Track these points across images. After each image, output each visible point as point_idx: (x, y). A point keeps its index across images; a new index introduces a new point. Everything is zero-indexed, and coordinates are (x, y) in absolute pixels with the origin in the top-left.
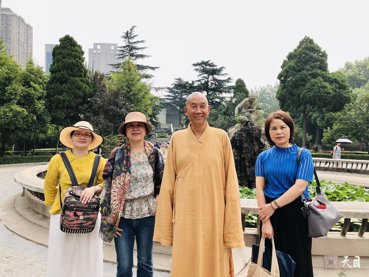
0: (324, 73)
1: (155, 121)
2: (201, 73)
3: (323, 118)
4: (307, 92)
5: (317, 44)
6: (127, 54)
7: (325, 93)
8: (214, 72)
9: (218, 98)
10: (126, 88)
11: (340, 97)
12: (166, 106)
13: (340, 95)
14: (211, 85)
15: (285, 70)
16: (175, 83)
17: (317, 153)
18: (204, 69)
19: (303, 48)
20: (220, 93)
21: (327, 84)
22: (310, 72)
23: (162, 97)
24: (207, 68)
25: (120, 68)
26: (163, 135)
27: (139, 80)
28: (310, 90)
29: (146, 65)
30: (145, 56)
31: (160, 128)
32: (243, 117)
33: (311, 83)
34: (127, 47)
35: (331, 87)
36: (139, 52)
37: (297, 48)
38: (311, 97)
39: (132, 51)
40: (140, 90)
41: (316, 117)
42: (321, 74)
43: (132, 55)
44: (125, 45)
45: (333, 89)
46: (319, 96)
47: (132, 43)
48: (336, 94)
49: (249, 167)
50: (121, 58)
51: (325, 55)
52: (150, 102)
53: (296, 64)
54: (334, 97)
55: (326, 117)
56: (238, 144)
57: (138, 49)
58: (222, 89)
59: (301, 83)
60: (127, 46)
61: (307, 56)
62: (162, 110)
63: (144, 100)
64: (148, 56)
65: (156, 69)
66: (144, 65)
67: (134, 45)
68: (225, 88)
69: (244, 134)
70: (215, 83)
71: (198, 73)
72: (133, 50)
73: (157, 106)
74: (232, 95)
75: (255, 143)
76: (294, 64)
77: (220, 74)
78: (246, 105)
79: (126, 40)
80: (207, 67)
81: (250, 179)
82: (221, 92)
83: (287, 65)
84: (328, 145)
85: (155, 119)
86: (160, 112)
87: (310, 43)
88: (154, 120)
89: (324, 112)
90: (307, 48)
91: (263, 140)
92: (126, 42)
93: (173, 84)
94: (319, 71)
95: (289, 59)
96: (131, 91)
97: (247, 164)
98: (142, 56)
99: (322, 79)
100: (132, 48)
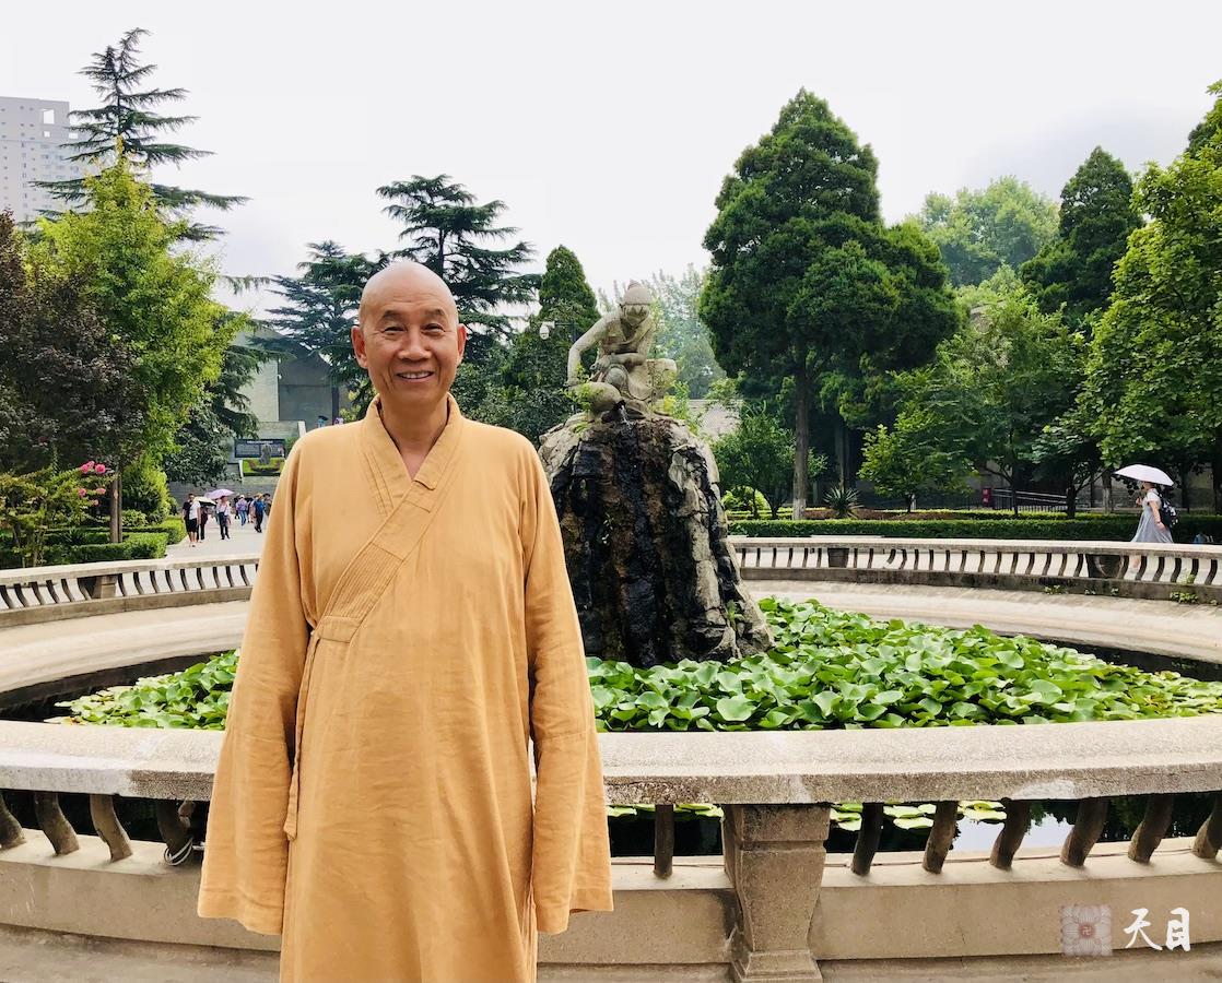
0: (868, 225)
1: (235, 409)
2: (413, 225)
3: (859, 395)
4: (812, 297)
5: (840, 120)
6: (113, 142)
7: (874, 300)
8: (466, 220)
9: (482, 320)
10: (108, 275)
11: (922, 314)
12: (274, 349)
13: (924, 309)
14: (453, 272)
15: (732, 215)
16: (310, 260)
17: (847, 521)
18: (424, 210)
19: (792, 134)
20: (488, 303)
21: (879, 267)
22: (822, 223)
23: (261, 315)
24: (436, 205)
25: (83, 200)
26: (267, 466)
27: (162, 244)
28: (822, 288)
29: (192, 188)
30: (187, 152)
31: (255, 437)
32: (598, 385)
33: (824, 261)
34: (111, 116)
35: (893, 277)
36: (161, 136)
37: (771, 134)
38: (824, 313)
39: (134, 132)
40: (167, 284)
41: (837, 390)
42: (858, 232)
43: (133, 146)
44: (103, 106)
45: (899, 286)
46: (852, 311)
47: (134, 96)
48: (911, 304)
49: (629, 580)
50: (88, 159)
51: (872, 160)
52: (210, 332)
53: (770, 190)
54: (902, 315)
55: (868, 390)
56: (585, 495)
57: (155, 123)
58: (495, 287)
59: (788, 261)
60: (110, 109)
61: (809, 164)
62: (260, 364)
63: (185, 323)
64: (197, 152)
65: (234, 206)
66: (183, 188)
67: (138, 107)
68: (507, 283)
69: (607, 454)
70: (469, 261)
71: (401, 224)
72: (135, 127)
73: (241, 350)
74: (535, 308)
75: (648, 487)
76: (763, 192)
77: (485, 228)
78: (611, 340)
79: (105, 84)
80: (435, 199)
81: (634, 628)
82: (491, 298)
83: (737, 195)
84: (880, 490)
85: (234, 402)
86: (253, 373)
87: (819, 118)
88: (228, 404)
89: (864, 371)
90: (808, 135)
91: (680, 474)
92: (106, 93)
93: (304, 265)
94: (851, 220)
95: (743, 174)
96: (131, 285)
97: (622, 572)
98: (174, 152)
99: (864, 250)
100: (130, 120)
